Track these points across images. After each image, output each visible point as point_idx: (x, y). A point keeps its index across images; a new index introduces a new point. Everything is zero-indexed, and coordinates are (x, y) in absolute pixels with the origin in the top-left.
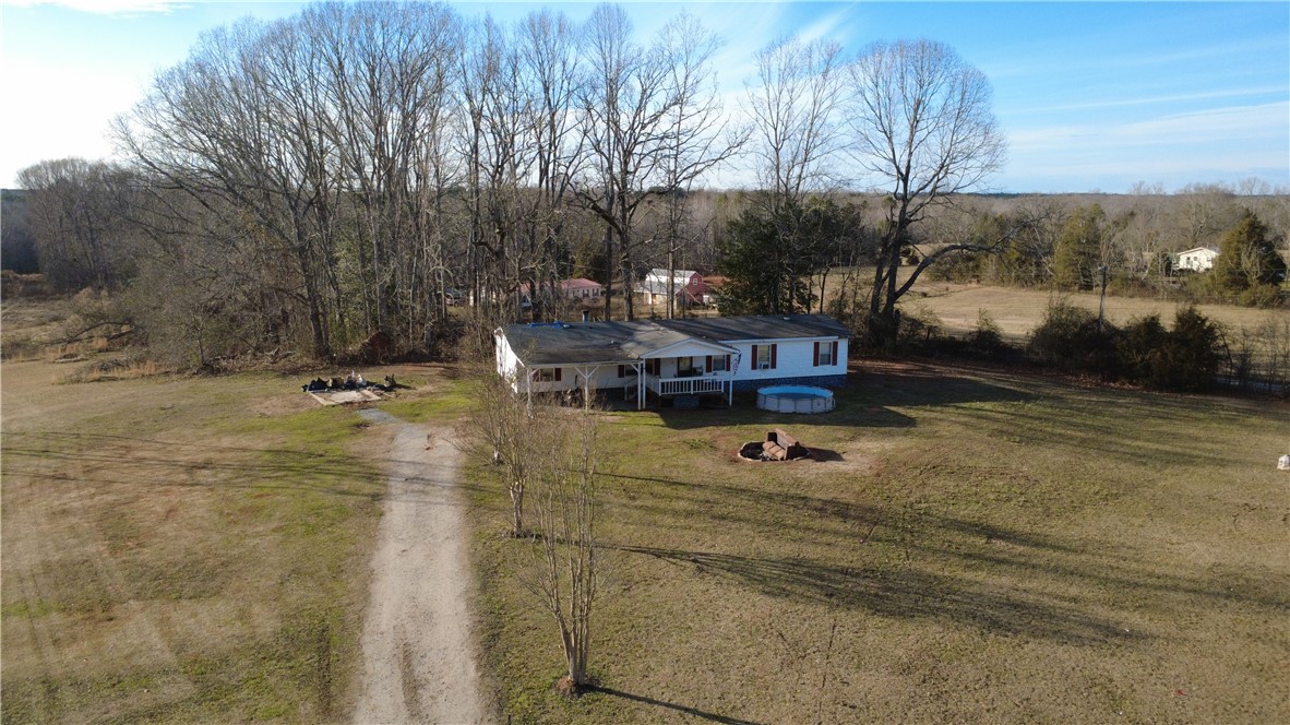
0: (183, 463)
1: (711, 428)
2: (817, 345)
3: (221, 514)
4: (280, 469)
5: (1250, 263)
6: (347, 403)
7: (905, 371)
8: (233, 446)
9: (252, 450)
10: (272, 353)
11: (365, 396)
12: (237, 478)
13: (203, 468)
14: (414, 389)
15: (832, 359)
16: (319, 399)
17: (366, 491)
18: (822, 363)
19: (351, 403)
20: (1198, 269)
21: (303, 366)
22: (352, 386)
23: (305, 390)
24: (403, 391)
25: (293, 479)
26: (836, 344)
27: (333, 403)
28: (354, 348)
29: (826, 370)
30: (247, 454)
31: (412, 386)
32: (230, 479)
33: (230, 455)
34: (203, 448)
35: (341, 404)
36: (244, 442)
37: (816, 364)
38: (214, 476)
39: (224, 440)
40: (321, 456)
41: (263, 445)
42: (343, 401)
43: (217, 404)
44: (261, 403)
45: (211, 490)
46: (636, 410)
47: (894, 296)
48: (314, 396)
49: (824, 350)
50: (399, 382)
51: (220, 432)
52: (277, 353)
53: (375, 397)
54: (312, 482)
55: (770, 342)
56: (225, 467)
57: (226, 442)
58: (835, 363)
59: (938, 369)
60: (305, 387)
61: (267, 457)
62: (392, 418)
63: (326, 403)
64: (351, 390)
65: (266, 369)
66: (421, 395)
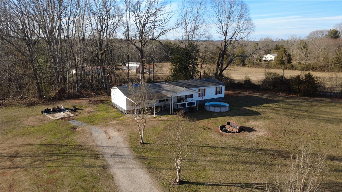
0: (5, 155)
1: (202, 120)
2: (216, 88)
3: (38, 186)
4: (53, 155)
5: (285, 58)
6: (62, 118)
7: (234, 94)
8: (24, 143)
9: (34, 145)
10: (20, 97)
11: (68, 114)
12: (35, 162)
13: (15, 157)
14: (84, 110)
15: (220, 92)
16: (49, 116)
17: (99, 165)
18: (218, 94)
19: (64, 118)
20: (268, 60)
21: (35, 102)
22: (60, 110)
23: (42, 113)
24: (80, 111)
25: (62, 160)
26: (221, 87)
27: (57, 119)
28: (53, 94)
29: (219, 96)
30: (33, 147)
31: (82, 108)
32: (32, 163)
33: (25, 148)
34: (11, 145)
35: (60, 119)
36: (28, 140)
37: (216, 94)
38: (23, 161)
39: (18, 140)
40: (66, 145)
41: (38, 142)
42: (60, 117)
43: (8, 122)
44: (26, 120)
45: (26, 170)
46: (170, 114)
47: (222, 70)
48: (47, 115)
49: (218, 90)
50: (77, 107)
51: (15, 136)
52: (22, 97)
53: (72, 115)
54: (71, 162)
55: (203, 88)
56: (26, 155)
57: (20, 141)
58: (221, 94)
59: (242, 93)
60: (42, 112)
61: (43, 148)
62: (84, 124)
63: (54, 119)
64: (61, 112)
65: (19, 104)
66: (88, 113)
